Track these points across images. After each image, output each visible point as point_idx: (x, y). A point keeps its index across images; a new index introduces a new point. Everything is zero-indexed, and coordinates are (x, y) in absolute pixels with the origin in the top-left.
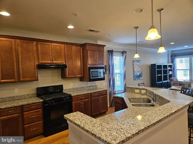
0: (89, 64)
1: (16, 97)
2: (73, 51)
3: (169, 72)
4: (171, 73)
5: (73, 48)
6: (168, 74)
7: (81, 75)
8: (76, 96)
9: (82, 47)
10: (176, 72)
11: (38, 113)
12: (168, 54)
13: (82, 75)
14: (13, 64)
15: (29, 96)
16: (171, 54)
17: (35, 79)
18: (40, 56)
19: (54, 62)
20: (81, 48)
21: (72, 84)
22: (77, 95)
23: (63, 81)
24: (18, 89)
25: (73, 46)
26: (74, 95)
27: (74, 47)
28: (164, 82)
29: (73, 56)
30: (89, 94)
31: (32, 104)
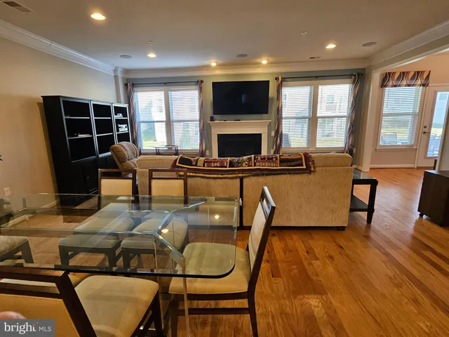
3: (118, 128)
4: (123, 129)
6: (116, 134)
10: (139, 127)
12: (116, 77)
16: (123, 78)
28: (100, 156)
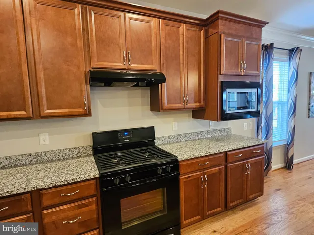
0: (223, 73)
1: (43, 154)
2: (181, 39)
5: (181, 29)
7: (200, 102)
8: (188, 160)
9: (203, 29)
11: (85, 209)
13: (202, 103)
14: (20, 66)
15: (76, 152)
17: (81, 110)
18: (94, 47)
19: (134, 66)
20: (202, 32)
21: (176, 123)
22: (192, 159)
23: (155, 116)
24: (49, 135)
25: (182, 24)
26: (185, 157)
27: (183, 28)
29: (181, 53)
30: (222, 154)
31: (64, 185)
